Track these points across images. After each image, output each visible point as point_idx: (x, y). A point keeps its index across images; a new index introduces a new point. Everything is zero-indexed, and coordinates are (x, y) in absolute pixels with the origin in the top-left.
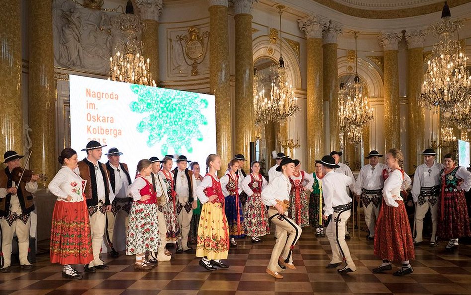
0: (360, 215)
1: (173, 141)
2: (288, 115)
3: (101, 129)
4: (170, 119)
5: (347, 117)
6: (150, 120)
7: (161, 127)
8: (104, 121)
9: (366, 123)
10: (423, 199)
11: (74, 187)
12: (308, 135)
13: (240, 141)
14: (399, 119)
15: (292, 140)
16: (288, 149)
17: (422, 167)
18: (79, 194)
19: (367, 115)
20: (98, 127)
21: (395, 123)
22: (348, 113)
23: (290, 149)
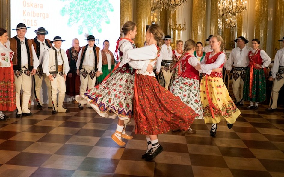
0: (229, 85)
1: (87, 23)
2: (177, 5)
3: (33, 13)
4: (86, 6)
5: (225, 7)
6: (71, 7)
7: (78, 13)
8: (35, 6)
9: (240, 12)
10: (280, 76)
11: (3, 57)
12: (193, 21)
13: (139, 24)
14: (267, 10)
15: (180, 25)
16: (177, 31)
17: (281, 50)
18: (7, 61)
19: (241, 7)
20: (31, 11)
21: (263, 14)
22: (226, 4)
23: (178, 31)
